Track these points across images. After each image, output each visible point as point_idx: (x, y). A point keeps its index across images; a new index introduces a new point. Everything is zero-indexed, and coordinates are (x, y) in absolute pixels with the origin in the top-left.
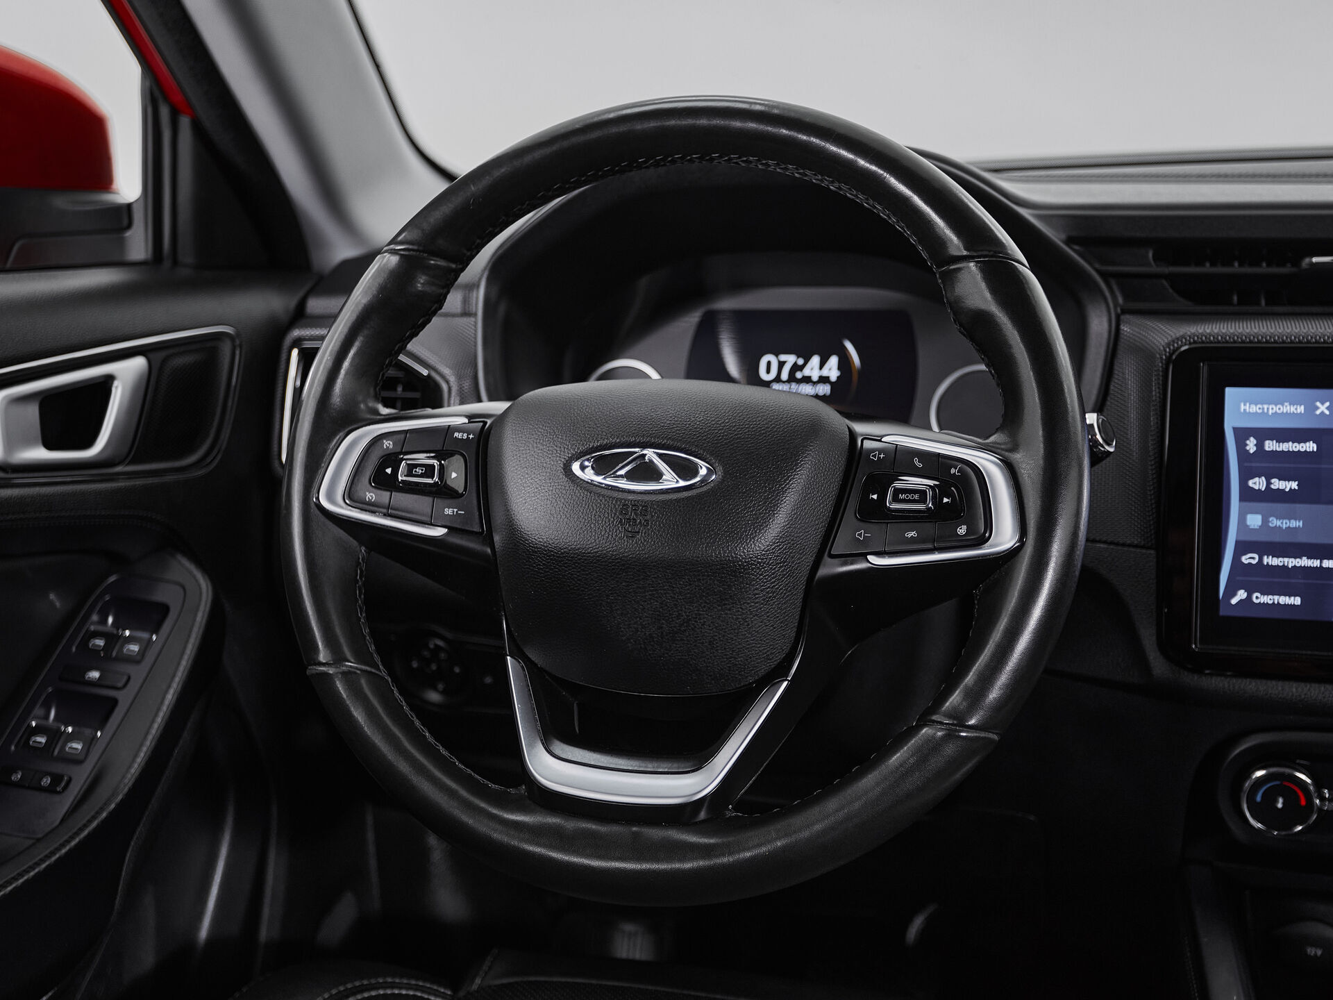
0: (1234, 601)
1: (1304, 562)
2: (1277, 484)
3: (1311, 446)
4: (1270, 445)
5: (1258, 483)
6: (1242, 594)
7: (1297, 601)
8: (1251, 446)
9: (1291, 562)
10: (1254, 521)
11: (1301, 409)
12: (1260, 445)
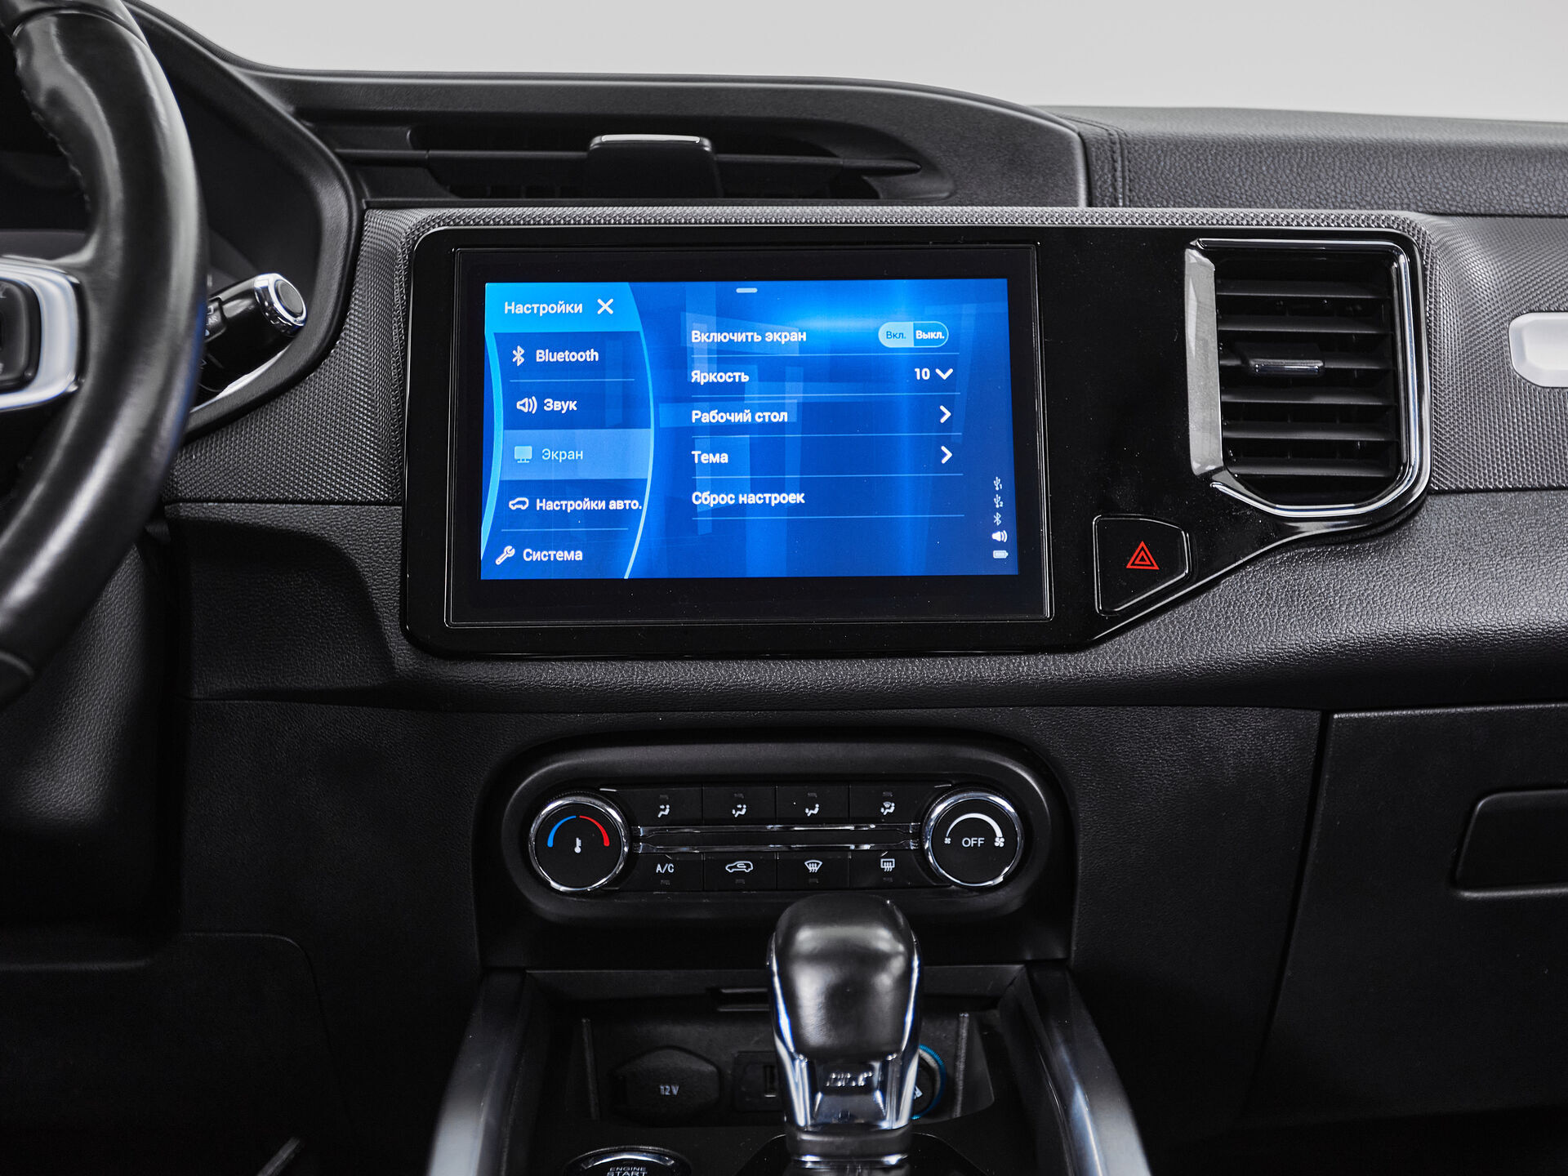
0: (499, 561)
1: (588, 504)
2: (553, 405)
3: (592, 355)
4: (542, 356)
5: (528, 405)
6: (509, 552)
7: (579, 556)
8: (519, 356)
9: (571, 505)
10: (524, 453)
11: (579, 308)
12: (529, 356)
